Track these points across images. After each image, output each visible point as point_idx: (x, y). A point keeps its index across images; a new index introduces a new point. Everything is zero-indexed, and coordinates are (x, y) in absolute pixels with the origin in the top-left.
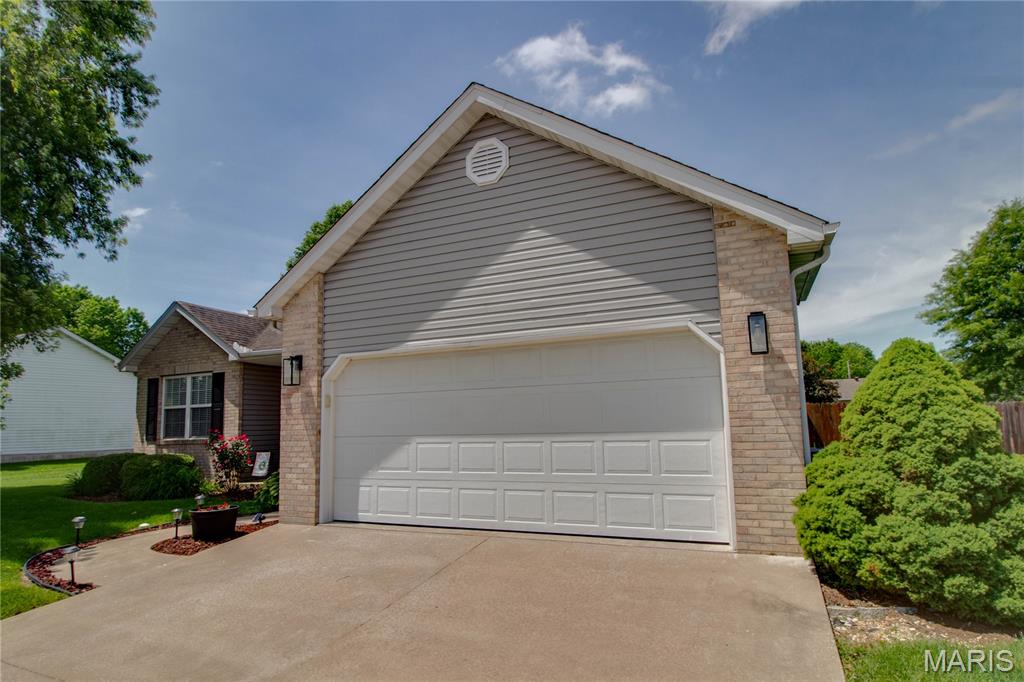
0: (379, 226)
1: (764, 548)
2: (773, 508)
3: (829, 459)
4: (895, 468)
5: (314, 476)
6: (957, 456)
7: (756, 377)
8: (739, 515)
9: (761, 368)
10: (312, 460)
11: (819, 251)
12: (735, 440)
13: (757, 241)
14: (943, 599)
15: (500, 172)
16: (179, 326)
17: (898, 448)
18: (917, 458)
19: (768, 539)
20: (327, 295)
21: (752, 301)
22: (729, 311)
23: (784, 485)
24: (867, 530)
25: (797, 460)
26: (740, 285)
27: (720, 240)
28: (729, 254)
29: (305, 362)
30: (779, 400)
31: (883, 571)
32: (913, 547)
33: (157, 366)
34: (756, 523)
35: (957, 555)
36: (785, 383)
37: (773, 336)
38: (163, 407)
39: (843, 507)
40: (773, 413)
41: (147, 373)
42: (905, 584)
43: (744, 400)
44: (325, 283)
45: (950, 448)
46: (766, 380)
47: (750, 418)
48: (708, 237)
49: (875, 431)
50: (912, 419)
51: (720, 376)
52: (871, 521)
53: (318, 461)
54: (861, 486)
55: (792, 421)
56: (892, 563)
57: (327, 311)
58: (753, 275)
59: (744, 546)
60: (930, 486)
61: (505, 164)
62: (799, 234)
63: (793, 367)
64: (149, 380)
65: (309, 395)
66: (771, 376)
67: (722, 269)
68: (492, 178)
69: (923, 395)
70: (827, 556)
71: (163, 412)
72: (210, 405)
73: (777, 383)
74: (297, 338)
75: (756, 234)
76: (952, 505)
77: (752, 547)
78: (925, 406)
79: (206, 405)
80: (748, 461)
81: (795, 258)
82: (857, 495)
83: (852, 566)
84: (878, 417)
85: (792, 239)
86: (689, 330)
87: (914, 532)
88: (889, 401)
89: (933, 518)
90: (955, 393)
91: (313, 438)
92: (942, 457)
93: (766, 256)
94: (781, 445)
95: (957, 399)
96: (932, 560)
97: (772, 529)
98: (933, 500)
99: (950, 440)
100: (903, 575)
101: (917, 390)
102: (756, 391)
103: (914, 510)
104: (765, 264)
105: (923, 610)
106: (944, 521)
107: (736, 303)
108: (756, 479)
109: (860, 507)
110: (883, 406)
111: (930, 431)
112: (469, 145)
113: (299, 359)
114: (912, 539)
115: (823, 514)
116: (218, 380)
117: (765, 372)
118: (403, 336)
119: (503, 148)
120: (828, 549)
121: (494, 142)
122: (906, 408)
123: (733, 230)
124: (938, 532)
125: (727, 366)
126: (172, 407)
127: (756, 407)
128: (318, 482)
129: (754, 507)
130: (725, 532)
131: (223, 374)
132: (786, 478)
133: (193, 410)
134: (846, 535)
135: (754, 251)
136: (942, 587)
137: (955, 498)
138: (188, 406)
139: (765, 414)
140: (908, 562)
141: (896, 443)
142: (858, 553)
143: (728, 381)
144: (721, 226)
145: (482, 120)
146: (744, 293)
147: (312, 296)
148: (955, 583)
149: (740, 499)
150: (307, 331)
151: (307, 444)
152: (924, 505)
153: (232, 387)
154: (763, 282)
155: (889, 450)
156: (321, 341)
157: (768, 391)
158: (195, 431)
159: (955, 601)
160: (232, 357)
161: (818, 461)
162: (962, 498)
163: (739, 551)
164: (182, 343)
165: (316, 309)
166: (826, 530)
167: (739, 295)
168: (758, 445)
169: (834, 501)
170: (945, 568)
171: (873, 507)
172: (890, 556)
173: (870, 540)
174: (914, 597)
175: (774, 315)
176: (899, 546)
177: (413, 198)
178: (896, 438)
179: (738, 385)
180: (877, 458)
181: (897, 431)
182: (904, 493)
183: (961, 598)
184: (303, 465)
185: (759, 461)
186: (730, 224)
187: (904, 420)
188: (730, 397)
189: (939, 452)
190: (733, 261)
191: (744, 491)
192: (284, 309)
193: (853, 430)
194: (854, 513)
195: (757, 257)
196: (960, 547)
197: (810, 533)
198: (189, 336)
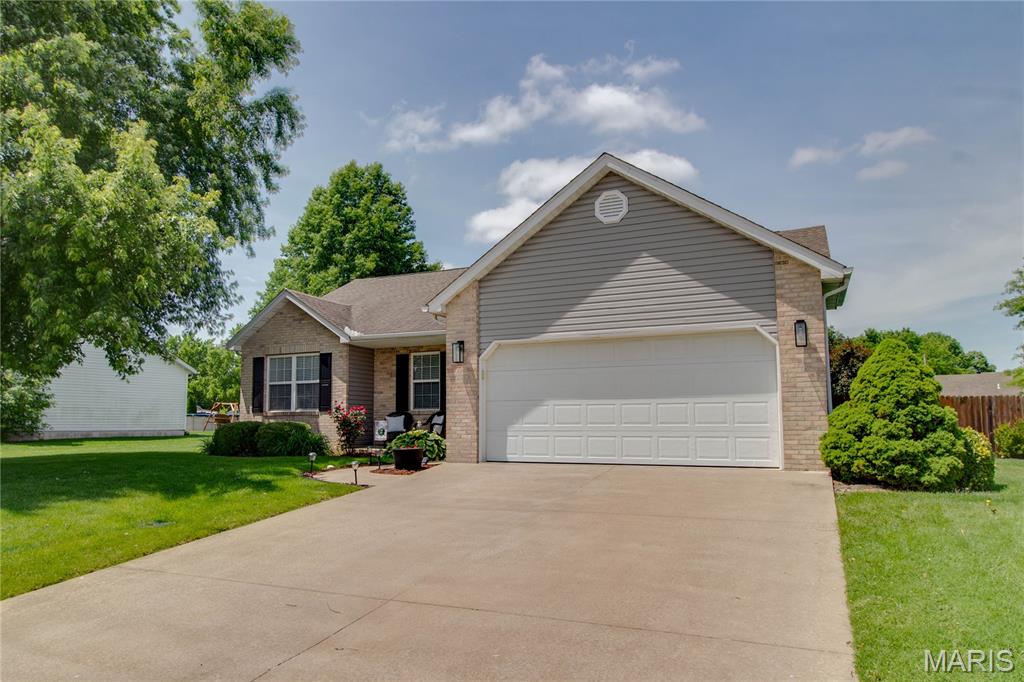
0: (525, 248)
1: (801, 467)
2: (807, 442)
3: (841, 410)
4: (874, 412)
5: (476, 428)
6: (908, 405)
7: (799, 361)
8: (786, 447)
9: (802, 356)
10: (474, 417)
11: (842, 282)
12: (785, 400)
13: (802, 275)
14: (894, 478)
15: (622, 215)
16: (285, 311)
17: (877, 401)
18: (885, 406)
19: (804, 462)
20: (482, 297)
21: (797, 313)
22: (784, 319)
23: (815, 428)
24: (857, 445)
25: (824, 413)
26: (790, 302)
27: (778, 273)
28: (784, 281)
29: (466, 346)
30: (813, 375)
31: (864, 466)
32: (879, 451)
33: (262, 346)
34: (797, 452)
35: (901, 454)
36: (816, 365)
37: (810, 336)
38: (268, 383)
39: (845, 434)
40: (809, 384)
41: (251, 352)
42: (876, 471)
43: (791, 375)
44: (480, 287)
45: (904, 400)
46: (805, 363)
47: (795, 387)
48: (770, 269)
49: (866, 393)
50: (885, 385)
51: (776, 360)
52: (860, 441)
53: (477, 418)
54: (856, 422)
55: (821, 389)
56: (868, 461)
57: (482, 309)
58: (799, 296)
59: (789, 466)
60: (891, 420)
61: (625, 210)
62: (828, 273)
63: (822, 355)
64: (255, 359)
65: (470, 370)
66: (809, 361)
67: (778, 292)
68: (616, 219)
69: (893, 372)
70: (836, 462)
71: (268, 387)
72: (318, 381)
73: (813, 365)
74: (460, 328)
75: (801, 270)
76: (901, 430)
77: (794, 467)
78: (893, 378)
79: (314, 382)
80: (792, 414)
81: (826, 286)
82: (853, 427)
83: (848, 465)
84: (868, 385)
85: (824, 276)
86: (756, 330)
87: (880, 443)
88: (874, 376)
89: (892, 436)
90: (912, 371)
91: (474, 401)
92: (899, 405)
93: (807, 285)
94: (814, 403)
95: (913, 374)
96: (888, 457)
97: (807, 455)
98: (893, 427)
99: (905, 396)
100: (874, 466)
101: (890, 369)
102: (800, 370)
103: (881, 432)
104: (807, 289)
105: (885, 485)
106: (896, 437)
107: (787, 314)
108: (797, 425)
109: (854, 434)
110: (871, 378)
111: (894, 391)
112: (597, 193)
113: (461, 343)
114: (879, 446)
115: (834, 439)
116: (326, 360)
117: (805, 358)
118: (542, 328)
119: (624, 198)
120: (836, 458)
121: (617, 193)
122: (883, 378)
123: (787, 266)
124: (893, 443)
125: (781, 354)
126: (277, 383)
127: (799, 380)
128: (478, 433)
129: (796, 442)
130: (777, 460)
131: (330, 355)
132: (816, 423)
133: (298, 385)
134: (846, 449)
135: (799, 280)
136: (893, 471)
137: (903, 426)
138: (294, 383)
139: (803, 384)
140: (876, 459)
141: (876, 399)
142: (852, 458)
143: (781, 363)
144: (779, 263)
145: (607, 176)
146: (794, 306)
147: (471, 297)
148: (899, 469)
149: (787, 437)
150: (467, 323)
151: (469, 405)
152: (886, 430)
153: (340, 365)
154: (805, 301)
155: (872, 402)
156: (479, 331)
157: (806, 370)
158: (301, 404)
159: (900, 478)
160: (343, 340)
161: (835, 412)
162: (908, 426)
163: (786, 469)
164: (289, 326)
165: (475, 307)
166: (835, 448)
167: (790, 308)
168: (800, 404)
169: (841, 432)
170: (895, 461)
171: (861, 433)
172: (868, 457)
173: (858, 450)
174: (879, 478)
175: (811, 321)
176: (872, 451)
177: (553, 229)
178: (876, 396)
179: (787, 366)
180: (865, 407)
181: (877, 391)
182: (878, 424)
183: (903, 476)
184: (466, 421)
185: (799, 414)
186: (785, 263)
187: (880, 386)
188: (782, 373)
189: (898, 402)
190: (787, 286)
191: (790, 432)
192: (447, 306)
193: (855, 392)
194: (852, 436)
195: (802, 285)
196: (904, 451)
197: (827, 451)
198: (295, 320)
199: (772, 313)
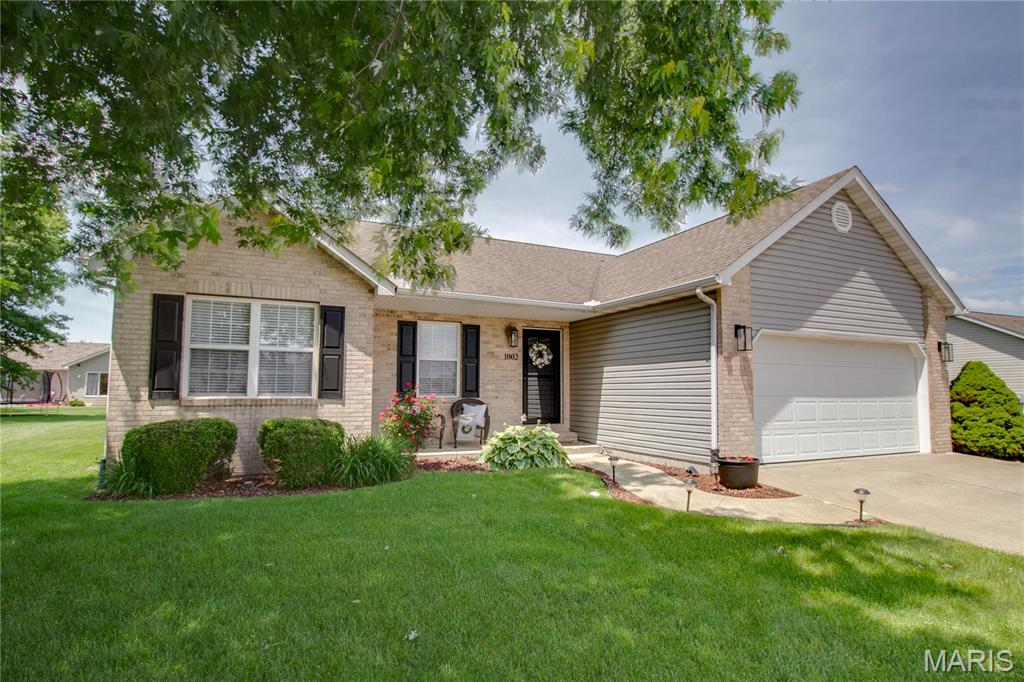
2: (944, 432)
7: (939, 372)
10: (751, 415)
13: (938, 308)
15: (849, 228)
19: (943, 446)
21: (937, 336)
22: (932, 340)
25: (949, 410)
26: (934, 327)
27: (929, 304)
28: (931, 312)
33: (178, 275)
38: (187, 345)
41: (147, 282)
43: (936, 382)
46: (942, 374)
47: (938, 391)
55: (948, 393)
58: (937, 324)
61: (851, 224)
65: (746, 360)
67: (929, 318)
68: (845, 230)
74: (734, 309)
75: (937, 305)
77: (939, 450)
80: (937, 411)
86: (916, 345)
91: (750, 396)
94: (946, 403)
97: (944, 441)
102: (939, 378)
104: (940, 319)
107: (934, 336)
116: (333, 316)
118: (799, 322)
119: (849, 212)
121: (845, 206)
123: (932, 300)
126: (211, 346)
127: (939, 386)
129: (939, 432)
131: (340, 309)
132: (947, 418)
135: (937, 313)
138: (255, 348)
139: (941, 389)
150: (742, 305)
151: (746, 401)
153: (360, 328)
157: (942, 379)
163: (934, 453)
165: (749, 287)
167: (934, 332)
168: (940, 404)
179: (935, 375)
185: (940, 411)
190: (932, 315)
195: (938, 316)
199: (924, 335)
